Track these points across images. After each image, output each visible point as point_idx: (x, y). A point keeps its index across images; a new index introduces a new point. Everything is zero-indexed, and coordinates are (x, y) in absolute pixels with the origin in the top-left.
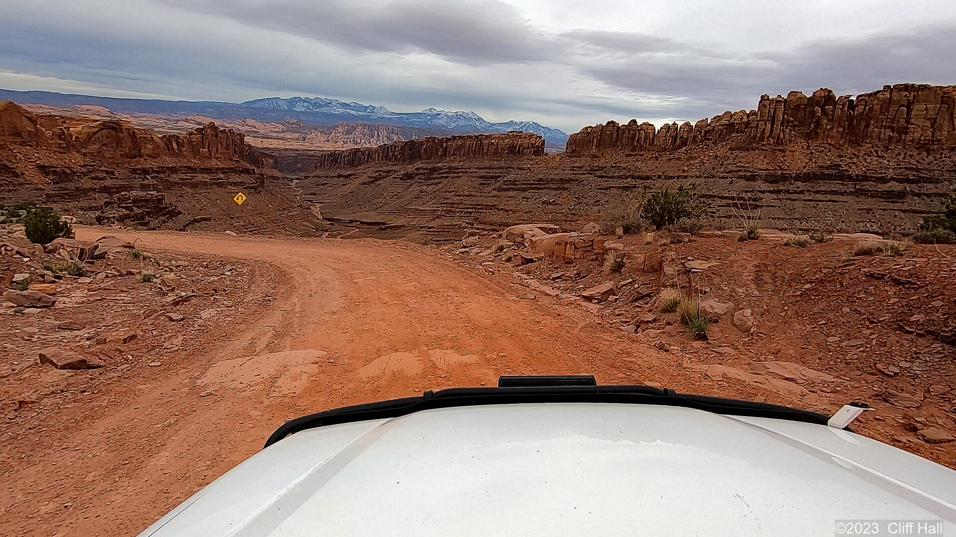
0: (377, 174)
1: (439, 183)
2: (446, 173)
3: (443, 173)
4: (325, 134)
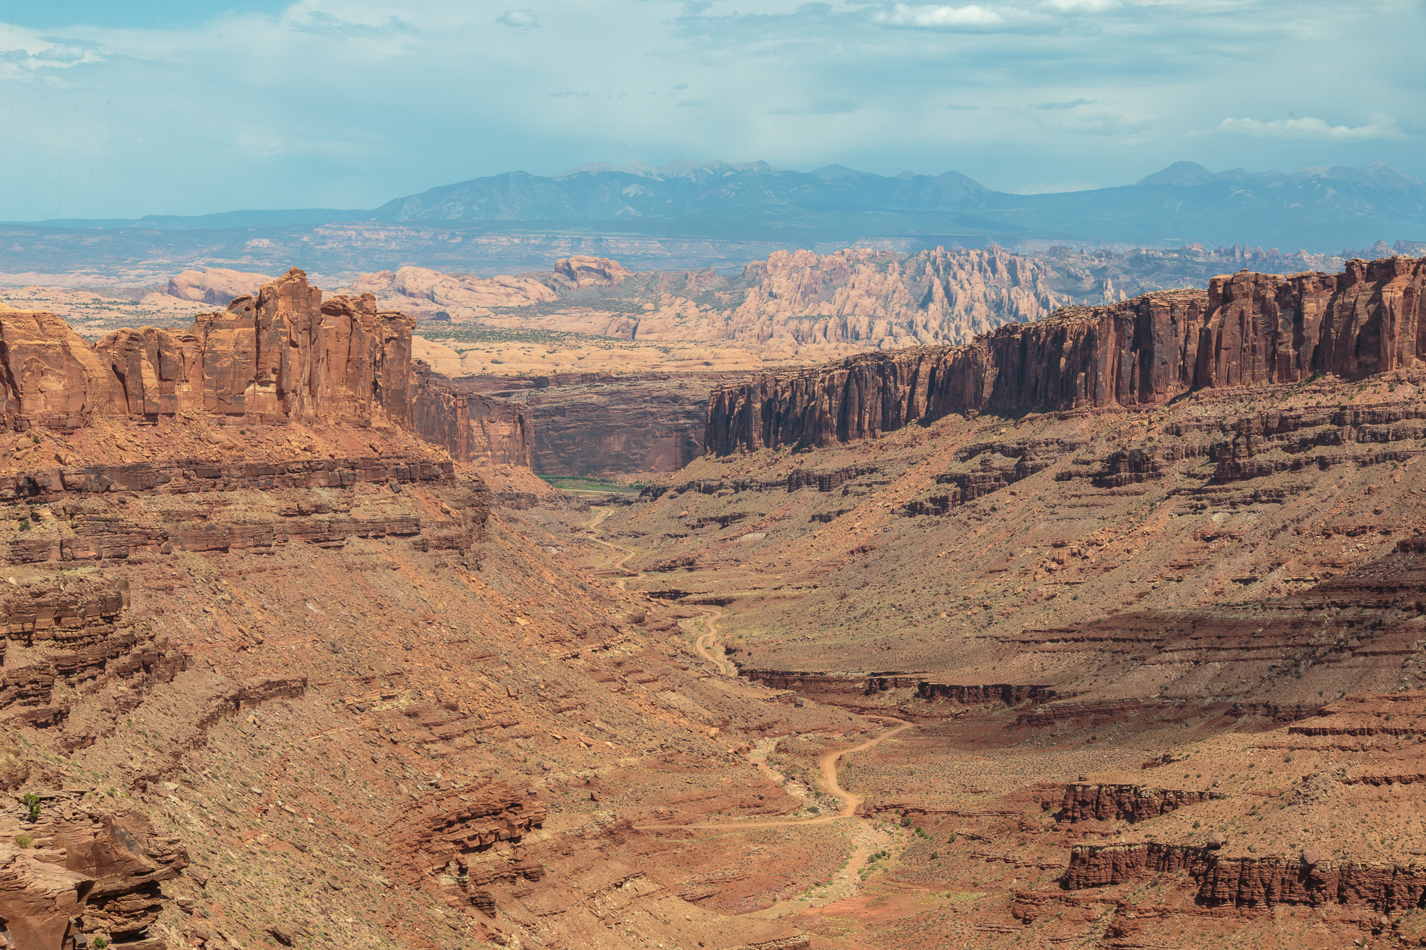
0: (975, 462)
1: (1295, 490)
2: (1322, 440)
3: (1305, 444)
4: (718, 307)
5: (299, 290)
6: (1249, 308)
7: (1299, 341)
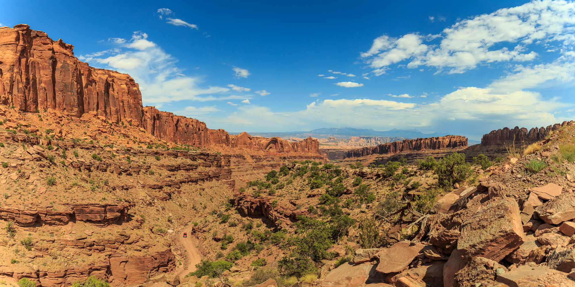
4: (346, 142)
5: (310, 139)
6: (407, 143)
7: (412, 146)
